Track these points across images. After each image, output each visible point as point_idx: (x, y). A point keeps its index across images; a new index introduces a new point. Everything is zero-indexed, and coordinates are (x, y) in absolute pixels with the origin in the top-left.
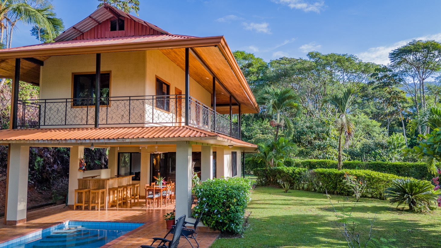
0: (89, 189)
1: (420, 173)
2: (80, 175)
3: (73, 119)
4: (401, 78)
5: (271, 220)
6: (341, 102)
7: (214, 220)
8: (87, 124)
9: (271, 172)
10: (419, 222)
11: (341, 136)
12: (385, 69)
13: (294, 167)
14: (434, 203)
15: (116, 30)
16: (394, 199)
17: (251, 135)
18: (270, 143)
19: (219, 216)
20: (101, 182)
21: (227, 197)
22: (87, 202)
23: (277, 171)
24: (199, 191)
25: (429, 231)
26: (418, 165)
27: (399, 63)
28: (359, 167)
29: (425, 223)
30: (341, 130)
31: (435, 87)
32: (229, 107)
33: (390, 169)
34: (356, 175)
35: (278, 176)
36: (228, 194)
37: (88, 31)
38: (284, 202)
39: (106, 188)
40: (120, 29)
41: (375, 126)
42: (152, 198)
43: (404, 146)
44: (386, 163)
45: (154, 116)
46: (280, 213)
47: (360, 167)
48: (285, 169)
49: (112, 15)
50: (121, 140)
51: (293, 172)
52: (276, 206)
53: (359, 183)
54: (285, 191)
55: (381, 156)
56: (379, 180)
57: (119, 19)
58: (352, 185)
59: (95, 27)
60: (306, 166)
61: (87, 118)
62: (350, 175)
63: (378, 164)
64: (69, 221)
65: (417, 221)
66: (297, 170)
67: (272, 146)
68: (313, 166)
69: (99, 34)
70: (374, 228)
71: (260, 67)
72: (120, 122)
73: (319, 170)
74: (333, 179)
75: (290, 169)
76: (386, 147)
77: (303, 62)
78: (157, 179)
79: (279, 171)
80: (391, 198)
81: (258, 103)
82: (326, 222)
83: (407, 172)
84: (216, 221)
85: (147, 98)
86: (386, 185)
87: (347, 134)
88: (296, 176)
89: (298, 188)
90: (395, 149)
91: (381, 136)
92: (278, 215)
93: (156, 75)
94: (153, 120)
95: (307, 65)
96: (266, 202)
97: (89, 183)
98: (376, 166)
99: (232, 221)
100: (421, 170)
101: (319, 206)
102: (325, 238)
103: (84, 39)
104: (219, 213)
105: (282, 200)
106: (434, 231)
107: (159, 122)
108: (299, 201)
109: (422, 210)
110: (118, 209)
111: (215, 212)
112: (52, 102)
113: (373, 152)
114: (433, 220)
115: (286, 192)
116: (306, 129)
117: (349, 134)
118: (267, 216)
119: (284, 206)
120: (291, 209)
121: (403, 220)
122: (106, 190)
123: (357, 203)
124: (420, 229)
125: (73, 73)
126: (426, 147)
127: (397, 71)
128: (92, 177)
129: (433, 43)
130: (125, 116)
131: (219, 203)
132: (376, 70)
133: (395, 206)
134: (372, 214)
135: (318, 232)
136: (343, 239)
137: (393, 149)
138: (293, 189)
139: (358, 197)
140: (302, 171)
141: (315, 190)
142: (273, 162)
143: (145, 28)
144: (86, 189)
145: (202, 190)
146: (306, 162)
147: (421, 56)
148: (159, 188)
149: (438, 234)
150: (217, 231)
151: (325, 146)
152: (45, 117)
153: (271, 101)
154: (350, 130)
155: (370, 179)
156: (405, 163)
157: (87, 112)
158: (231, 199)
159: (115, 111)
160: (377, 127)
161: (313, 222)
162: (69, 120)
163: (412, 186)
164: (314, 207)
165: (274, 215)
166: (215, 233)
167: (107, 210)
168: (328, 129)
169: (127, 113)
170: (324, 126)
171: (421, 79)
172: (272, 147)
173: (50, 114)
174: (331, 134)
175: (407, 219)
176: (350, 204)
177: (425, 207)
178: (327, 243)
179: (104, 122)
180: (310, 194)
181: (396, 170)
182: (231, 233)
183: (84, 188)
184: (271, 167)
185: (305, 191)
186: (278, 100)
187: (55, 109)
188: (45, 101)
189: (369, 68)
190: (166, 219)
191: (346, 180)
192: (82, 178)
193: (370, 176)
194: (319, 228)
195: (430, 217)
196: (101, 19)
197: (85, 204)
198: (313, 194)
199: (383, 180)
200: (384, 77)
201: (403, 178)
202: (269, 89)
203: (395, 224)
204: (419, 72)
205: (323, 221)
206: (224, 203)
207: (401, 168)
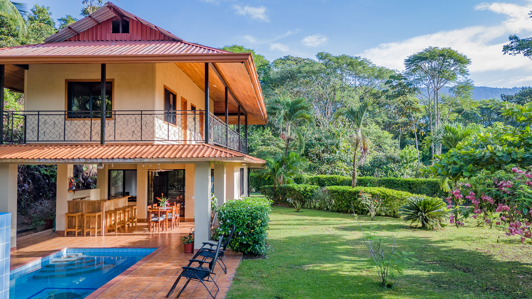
0: (82, 213)
1: (432, 190)
2: (70, 196)
3: (73, 135)
4: (416, 87)
5: (290, 241)
6: (357, 116)
7: (238, 242)
8: (91, 141)
9: (280, 190)
10: (432, 239)
11: (356, 151)
12: (399, 77)
13: (305, 184)
14: (445, 220)
15: (119, 32)
16: (408, 217)
17: (251, 146)
18: (280, 158)
19: (243, 238)
20: (97, 205)
21: (252, 219)
22: (81, 227)
23: (287, 189)
24: (223, 213)
25: (440, 247)
26: (430, 181)
27: (414, 71)
28: (371, 183)
29: (436, 240)
30: (357, 145)
31: (448, 98)
32: (237, 117)
33: (402, 186)
34: (371, 193)
35: (288, 194)
36: (253, 215)
37: (84, 32)
38: (298, 222)
39: (103, 211)
40: (123, 32)
41: (386, 138)
42: (157, 222)
43: (417, 161)
44: (399, 179)
45: (169, 132)
46: (298, 233)
47: (373, 184)
48: (296, 186)
49: (114, 15)
50: (139, 159)
51: (305, 190)
52: (291, 227)
53: (374, 201)
54: (296, 210)
55: (392, 171)
56: (393, 198)
57: (123, 20)
58: (367, 203)
59: (93, 27)
60: (314, 182)
61: (91, 133)
62: (365, 192)
63: (390, 180)
64: (67, 248)
65: (429, 238)
66: (309, 187)
67: (282, 161)
68: (322, 182)
69: (98, 36)
70: (391, 245)
71: (262, 66)
72: (130, 139)
73: (332, 188)
74: (347, 196)
75: (301, 187)
76: (397, 162)
77: (312, 63)
78: (160, 200)
79: (289, 188)
80: (405, 216)
81: (267, 113)
82: (345, 241)
83: (419, 189)
84: (239, 243)
85: (156, 112)
86: (400, 202)
87: (362, 150)
88: (308, 194)
89: (309, 207)
90: (407, 163)
91: (393, 148)
92: (296, 236)
93: (164, 85)
94: (168, 137)
95: (316, 68)
96: (280, 223)
97: (82, 205)
98: (388, 182)
99: (256, 242)
100: (433, 187)
101: (335, 226)
102: (347, 256)
103: (80, 41)
104: (243, 234)
105: (295, 220)
106: (445, 246)
107: (176, 140)
108: (313, 221)
109: (434, 227)
110: (117, 234)
111: (239, 234)
112: (47, 115)
113: (385, 167)
114: (444, 237)
115: (298, 211)
116: (314, 141)
117: (364, 150)
118: (285, 237)
119: (300, 226)
120: (307, 229)
121: (417, 237)
122: (103, 213)
123: (372, 222)
124: (432, 245)
125: (66, 80)
126: (440, 167)
127: (412, 79)
128: (81, 199)
129: (449, 50)
130: (136, 132)
131: (243, 225)
132: (391, 77)
133: (409, 223)
134: (387, 232)
135: (339, 251)
136: (363, 256)
137: (405, 163)
138: (304, 208)
139: (373, 216)
140: (314, 189)
141: (328, 209)
142: (282, 179)
143: (154, 32)
144: (78, 212)
145: (225, 212)
146: (315, 177)
147: (437, 64)
148: (163, 211)
149: (448, 249)
150: (240, 253)
151: (335, 160)
152: (38, 132)
153: (282, 112)
154: (366, 145)
155: (385, 197)
156: (417, 179)
157: (91, 127)
158: (256, 220)
159: (124, 126)
160: (388, 138)
161: (333, 242)
162: (69, 135)
163: (426, 204)
164: (330, 226)
165: (292, 235)
166: (237, 255)
167: (103, 235)
168: (337, 142)
169: (139, 129)
170: (334, 137)
171: (435, 89)
172: (281, 163)
173: (45, 128)
174: (341, 147)
175: (421, 236)
176: (364, 222)
177: (437, 224)
178: (349, 261)
179: (112, 138)
180: (323, 213)
181: (408, 187)
182: (254, 255)
183: (75, 211)
184: (281, 185)
185: (317, 209)
186: (290, 111)
187: (51, 123)
188: (39, 113)
189: (383, 73)
190: (184, 243)
191: (361, 199)
192: (71, 200)
193: (385, 193)
194: (339, 247)
195: (441, 234)
196: (101, 19)
197: (78, 229)
198: (326, 213)
199: (397, 198)
200: (398, 85)
201: (417, 196)
202: (279, 98)
203: (409, 241)
204: (434, 81)
205: (342, 241)
206: (248, 226)
207: (413, 184)
